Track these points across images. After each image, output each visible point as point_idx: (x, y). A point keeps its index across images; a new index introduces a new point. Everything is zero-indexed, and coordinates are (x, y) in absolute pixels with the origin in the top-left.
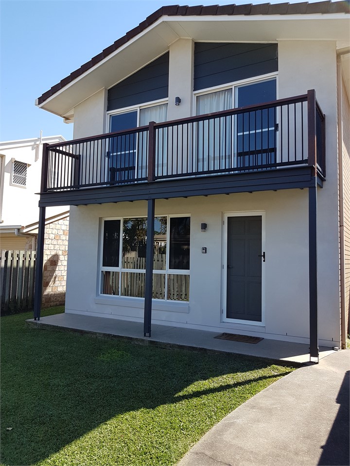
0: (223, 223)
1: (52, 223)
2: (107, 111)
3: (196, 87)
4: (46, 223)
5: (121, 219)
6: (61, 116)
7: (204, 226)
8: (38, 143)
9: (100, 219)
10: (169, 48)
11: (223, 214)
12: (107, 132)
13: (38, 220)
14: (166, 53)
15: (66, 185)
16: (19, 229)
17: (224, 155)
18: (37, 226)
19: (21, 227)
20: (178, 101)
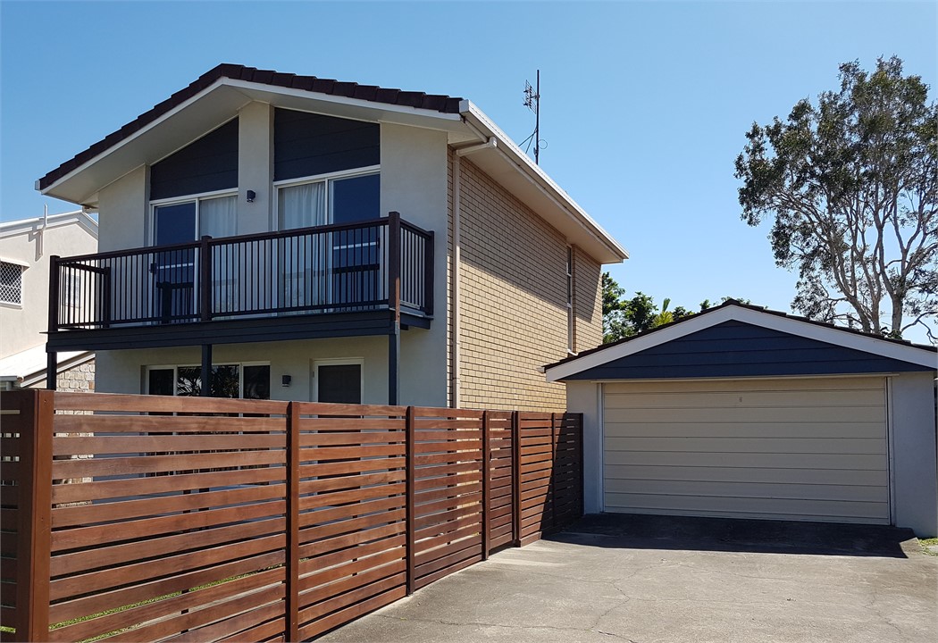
0: (312, 374)
1: (69, 369)
2: (151, 200)
3: (278, 174)
4: (58, 371)
5: (174, 368)
6: (77, 203)
7: (287, 380)
8: (39, 227)
9: (143, 368)
10: (238, 112)
11: (311, 361)
12: (151, 244)
13: (45, 366)
14: (234, 119)
15: (87, 321)
16: (12, 383)
17: (317, 270)
18: (45, 375)
19: (15, 379)
20: (251, 195)
